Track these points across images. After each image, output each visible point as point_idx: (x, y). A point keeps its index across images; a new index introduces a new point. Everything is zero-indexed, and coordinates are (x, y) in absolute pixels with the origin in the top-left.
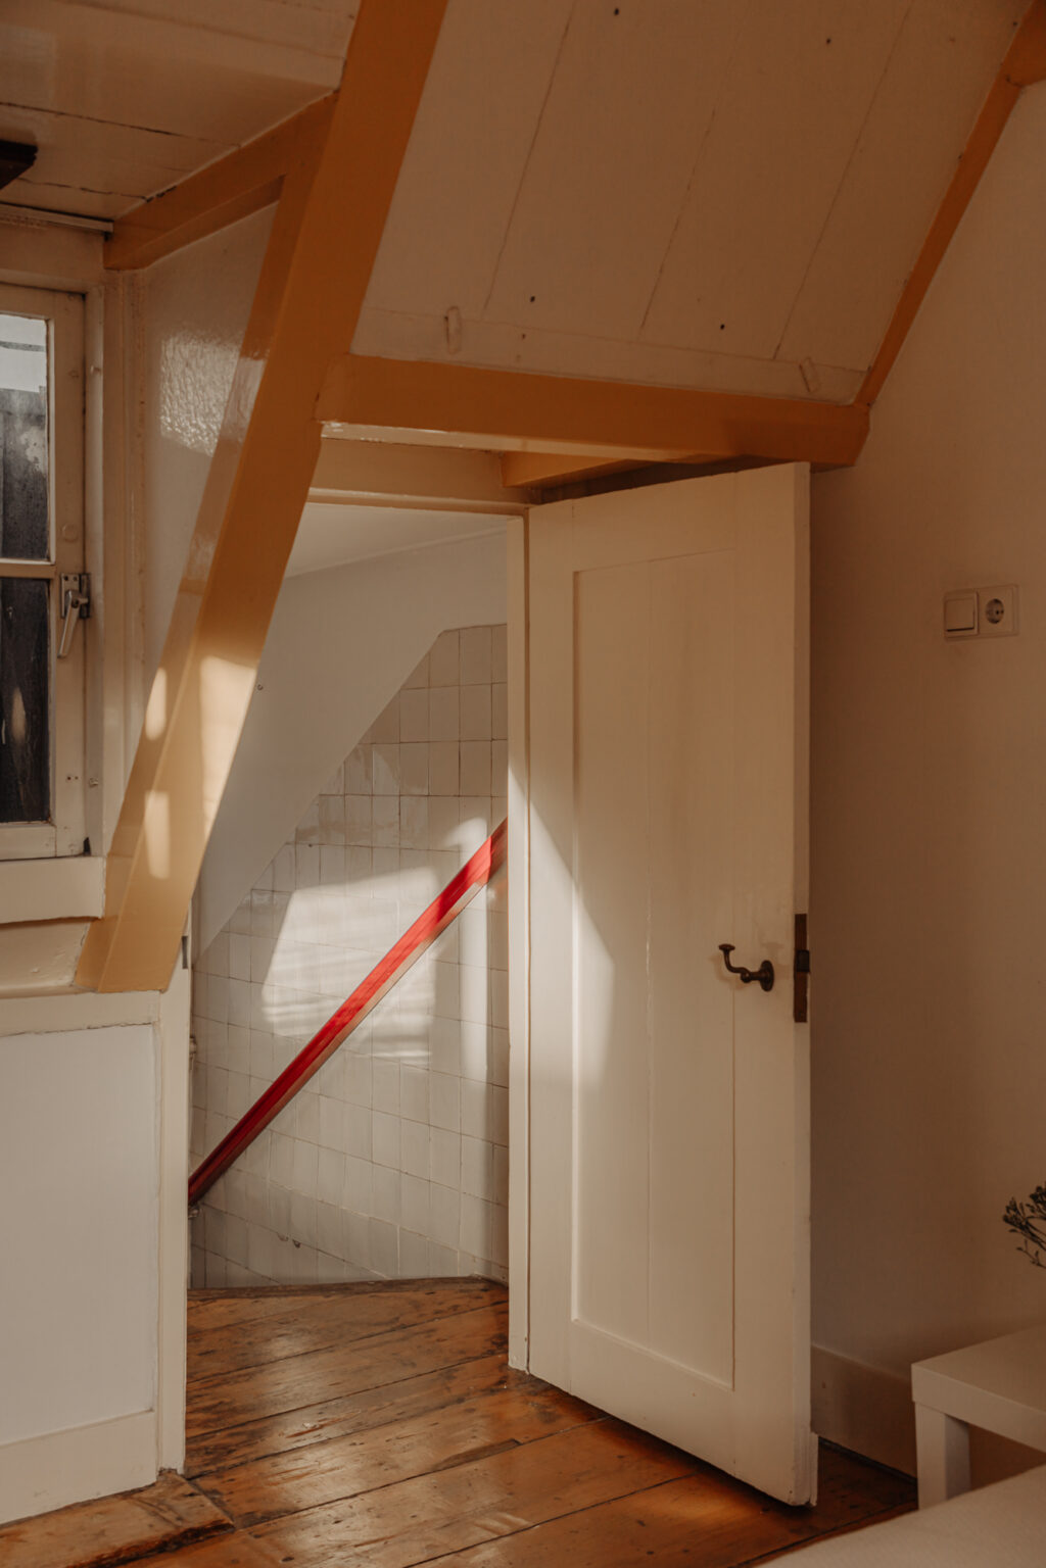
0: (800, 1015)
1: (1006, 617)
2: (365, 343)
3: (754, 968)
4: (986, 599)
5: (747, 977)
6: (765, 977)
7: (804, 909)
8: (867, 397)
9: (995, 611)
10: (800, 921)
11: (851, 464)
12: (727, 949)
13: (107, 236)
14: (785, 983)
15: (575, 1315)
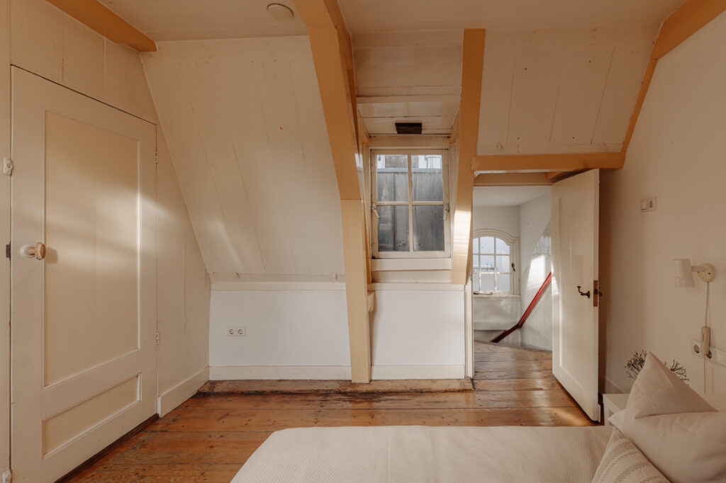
0: (595, 304)
1: (653, 206)
2: (480, 153)
3: (585, 292)
4: (649, 201)
5: (583, 294)
6: (588, 294)
7: (597, 279)
8: (624, 150)
9: (651, 204)
11: (621, 167)
12: (579, 287)
13: (448, 137)
14: (592, 296)
15: (561, 365)
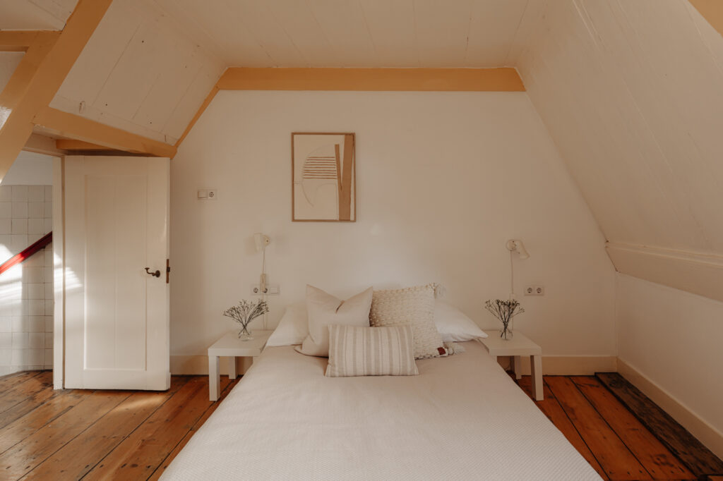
0: (167, 282)
1: (215, 196)
3: (155, 272)
4: (209, 191)
5: (153, 274)
6: (157, 274)
7: (169, 258)
8: (177, 145)
9: (211, 195)
10: (168, 261)
12: (147, 269)
14: (163, 275)
15: (85, 368)
